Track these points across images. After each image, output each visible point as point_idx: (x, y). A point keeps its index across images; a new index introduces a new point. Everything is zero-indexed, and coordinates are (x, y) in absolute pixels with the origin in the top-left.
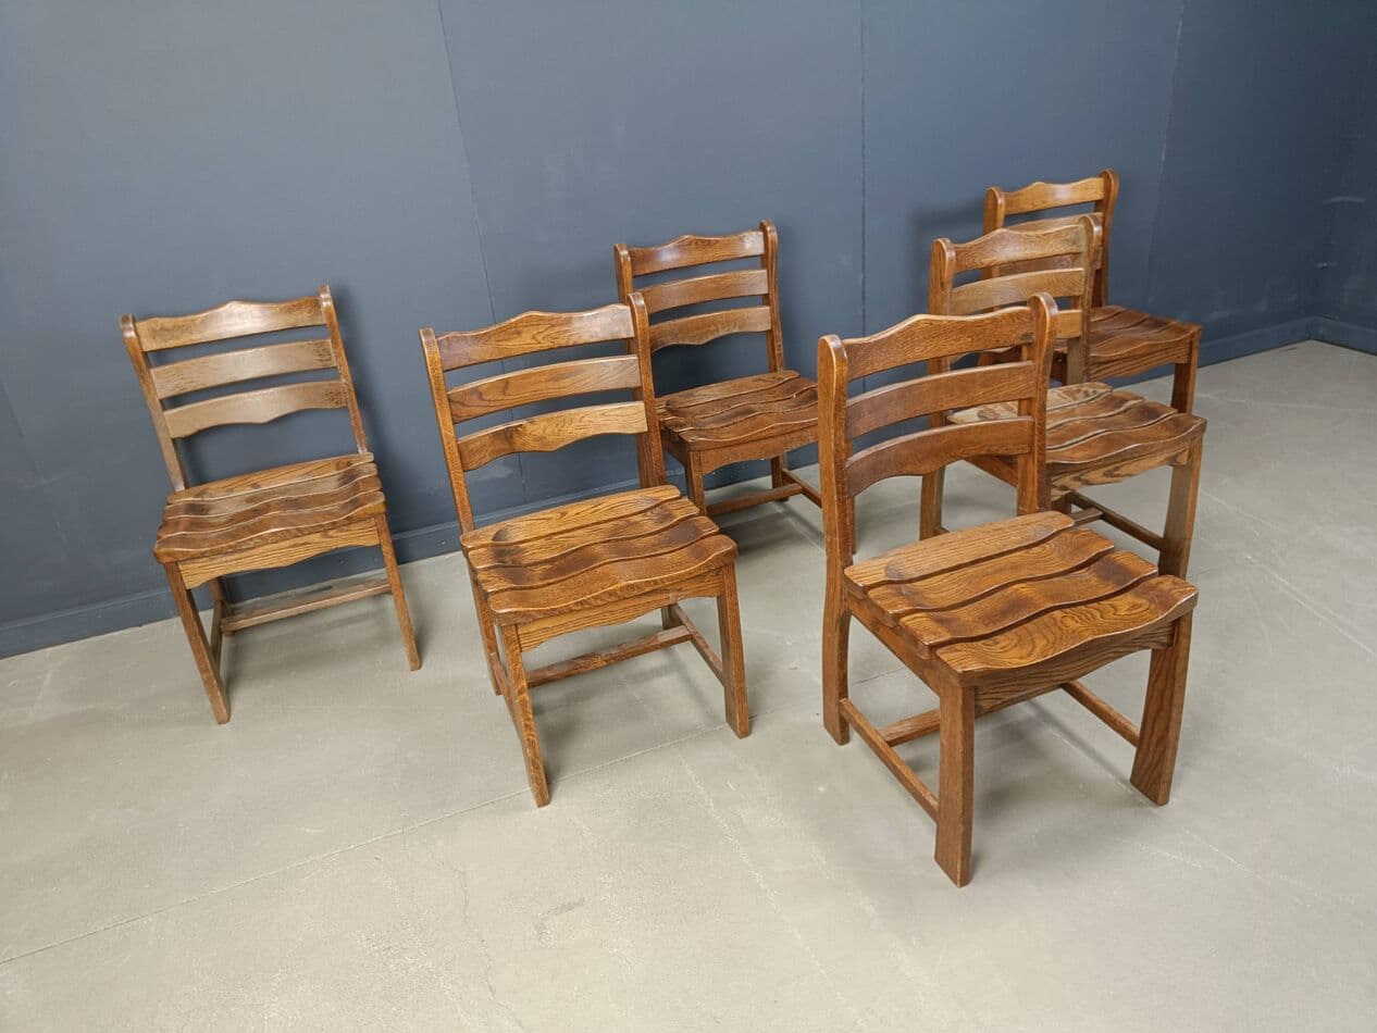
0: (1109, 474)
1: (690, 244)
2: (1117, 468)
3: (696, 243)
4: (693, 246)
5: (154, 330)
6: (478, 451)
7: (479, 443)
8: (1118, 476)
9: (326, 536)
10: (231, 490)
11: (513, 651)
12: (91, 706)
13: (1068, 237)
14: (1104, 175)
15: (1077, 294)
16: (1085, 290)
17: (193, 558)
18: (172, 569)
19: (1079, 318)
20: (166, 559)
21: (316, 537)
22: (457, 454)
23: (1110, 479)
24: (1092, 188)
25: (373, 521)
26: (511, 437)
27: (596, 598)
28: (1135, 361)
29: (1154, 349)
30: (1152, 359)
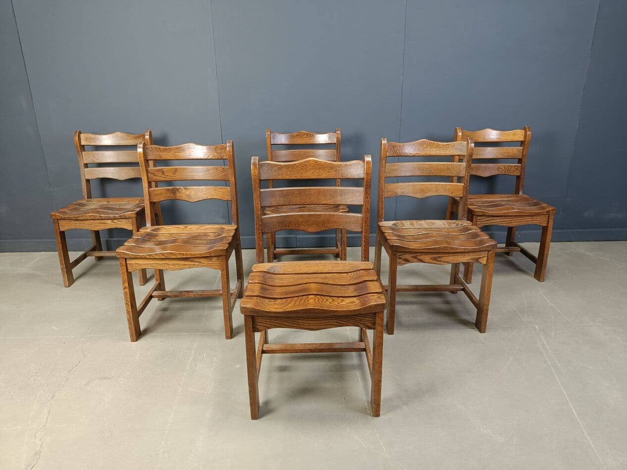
0: (435, 259)
1: (304, 135)
2: (440, 257)
3: (307, 135)
4: (305, 136)
5: (87, 138)
6: (159, 195)
7: (159, 192)
8: (440, 261)
9: (113, 222)
10: (100, 202)
11: (123, 269)
12: (36, 272)
13: (458, 147)
14: (525, 129)
15: (462, 176)
16: (465, 174)
17: (64, 219)
18: (57, 221)
19: (462, 188)
20: (54, 217)
21: (109, 222)
22: (148, 194)
23: (435, 262)
24: (518, 135)
25: (130, 220)
26: (175, 192)
27: (156, 254)
28: (512, 219)
29: (522, 214)
30: (523, 220)
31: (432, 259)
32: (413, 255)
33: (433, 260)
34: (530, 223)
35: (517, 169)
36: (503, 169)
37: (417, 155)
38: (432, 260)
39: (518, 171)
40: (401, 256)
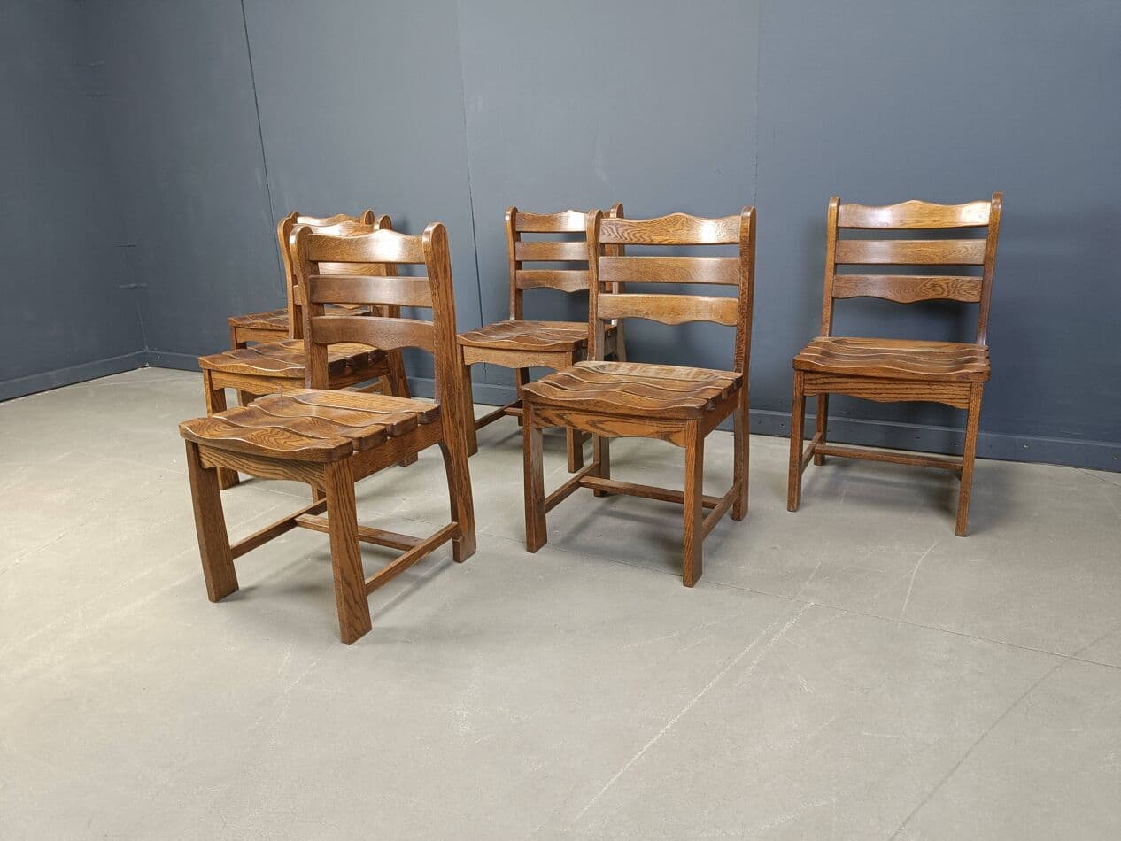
28: (881, 386)
29: (895, 376)
30: (908, 391)
31: (587, 423)
32: (558, 412)
33: (591, 425)
34: (925, 398)
35: (974, 288)
36: (945, 286)
37: (665, 243)
38: (588, 426)
39: (976, 292)
40: (538, 412)
